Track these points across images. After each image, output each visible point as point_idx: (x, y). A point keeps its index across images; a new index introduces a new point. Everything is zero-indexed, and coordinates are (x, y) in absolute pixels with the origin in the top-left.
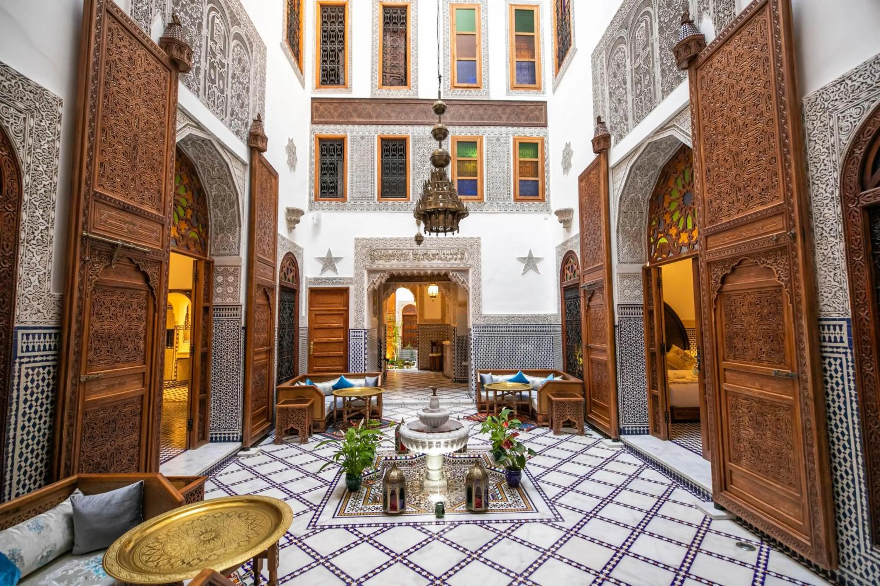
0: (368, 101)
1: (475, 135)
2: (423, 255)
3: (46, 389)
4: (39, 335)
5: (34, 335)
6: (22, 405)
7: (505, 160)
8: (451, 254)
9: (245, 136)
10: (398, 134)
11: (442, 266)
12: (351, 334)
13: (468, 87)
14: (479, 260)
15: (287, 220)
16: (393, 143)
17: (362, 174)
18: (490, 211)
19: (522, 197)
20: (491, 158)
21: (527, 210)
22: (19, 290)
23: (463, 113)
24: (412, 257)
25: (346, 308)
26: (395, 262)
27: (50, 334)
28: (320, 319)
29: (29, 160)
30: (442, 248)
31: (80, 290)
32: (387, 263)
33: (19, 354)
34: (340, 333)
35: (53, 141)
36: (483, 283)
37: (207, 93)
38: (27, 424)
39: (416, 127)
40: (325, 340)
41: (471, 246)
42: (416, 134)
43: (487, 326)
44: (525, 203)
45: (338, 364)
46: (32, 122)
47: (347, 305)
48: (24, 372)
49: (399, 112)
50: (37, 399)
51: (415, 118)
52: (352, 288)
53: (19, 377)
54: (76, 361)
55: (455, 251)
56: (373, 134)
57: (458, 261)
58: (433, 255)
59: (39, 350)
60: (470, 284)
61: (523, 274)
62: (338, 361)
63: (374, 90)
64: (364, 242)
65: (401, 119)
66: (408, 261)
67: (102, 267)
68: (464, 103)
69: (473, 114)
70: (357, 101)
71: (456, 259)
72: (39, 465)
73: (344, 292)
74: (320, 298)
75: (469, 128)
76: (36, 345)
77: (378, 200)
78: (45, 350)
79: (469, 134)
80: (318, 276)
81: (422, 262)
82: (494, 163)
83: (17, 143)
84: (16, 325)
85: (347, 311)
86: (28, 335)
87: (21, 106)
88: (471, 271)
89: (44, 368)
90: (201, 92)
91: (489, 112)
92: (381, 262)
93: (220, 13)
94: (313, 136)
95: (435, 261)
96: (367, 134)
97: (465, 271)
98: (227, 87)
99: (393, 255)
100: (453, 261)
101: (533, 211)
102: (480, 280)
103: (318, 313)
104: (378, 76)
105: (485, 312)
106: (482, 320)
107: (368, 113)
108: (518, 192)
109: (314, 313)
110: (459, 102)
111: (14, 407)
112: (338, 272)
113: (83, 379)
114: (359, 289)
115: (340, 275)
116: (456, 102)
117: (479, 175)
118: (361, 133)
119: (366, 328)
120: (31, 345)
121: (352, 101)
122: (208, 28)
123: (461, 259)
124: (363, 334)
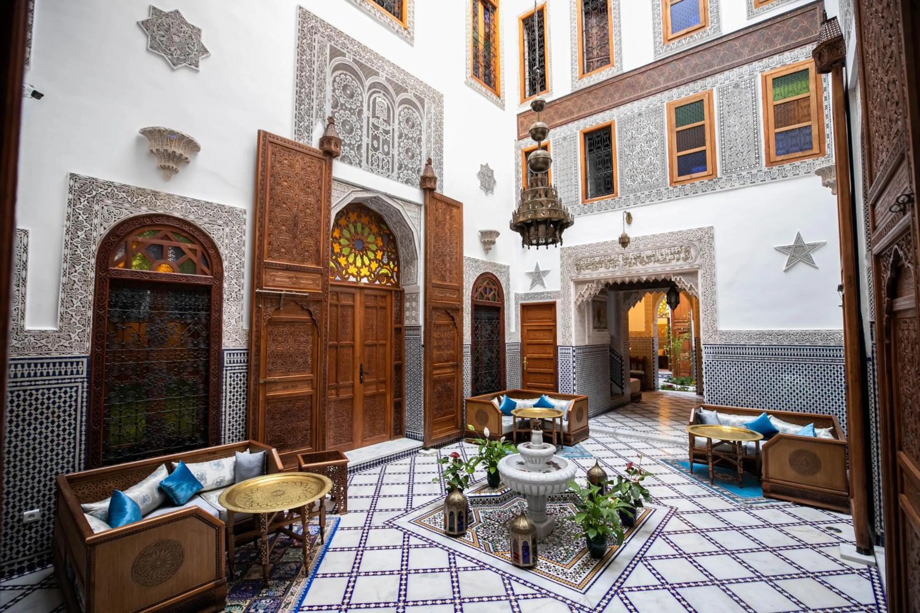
0: (569, 98)
1: (701, 91)
2: (635, 259)
3: (242, 386)
4: (237, 354)
5: (234, 354)
6: (228, 394)
7: (750, 111)
8: (671, 254)
9: (418, 181)
10: (601, 122)
11: (659, 270)
12: (559, 351)
13: (688, 33)
14: (712, 258)
15: (481, 242)
16: (598, 134)
17: (566, 178)
18: (728, 187)
19: (779, 158)
20: (726, 115)
21: (790, 174)
22: (224, 328)
23: (682, 68)
24: (621, 263)
25: (554, 324)
26: (603, 270)
27: (244, 353)
28: (531, 335)
29: (226, 252)
30: (660, 248)
31: (256, 326)
32: (594, 272)
33: (226, 365)
34: (550, 349)
35: (241, 236)
36: (719, 288)
37: (370, 161)
38: (232, 405)
39: (622, 107)
40: (536, 356)
41: (700, 240)
42: (622, 115)
43: (727, 346)
44: (787, 166)
45: (549, 381)
46: (227, 230)
47: (555, 321)
48: (228, 375)
49: (602, 97)
50: (237, 392)
51: (621, 97)
52: (559, 302)
53: (226, 378)
54: (256, 370)
55: (677, 249)
56: (575, 131)
57: (681, 262)
58: (647, 257)
59: (237, 363)
60: (700, 291)
61: (786, 271)
62: (549, 379)
63: (574, 83)
64: (570, 251)
65: (605, 104)
66: (617, 267)
67: (273, 309)
68: (683, 55)
69: (697, 65)
70: (558, 102)
71: (678, 260)
72: (241, 430)
73: (552, 306)
74: (532, 314)
75: (691, 85)
76: (235, 360)
77: (583, 202)
78: (241, 362)
79: (691, 94)
80: (528, 291)
81: (635, 267)
82: (731, 120)
83: (218, 244)
84: (223, 348)
85: (555, 326)
86: (230, 354)
87: (220, 222)
88: (700, 273)
89: (241, 373)
90: (364, 163)
91: (722, 53)
92: (587, 271)
93: (382, 92)
94: (520, 152)
95: (651, 265)
96: (569, 133)
97: (693, 274)
98: (393, 147)
99: (600, 262)
100: (674, 262)
101: (802, 173)
102: (714, 284)
103: (529, 328)
104: (578, 67)
105: (722, 327)
106: (717, 338)
107: (569, 110)
108: (773, 151)
109: (526, 328)
110: (675, 57)
111: (224, 394)
112: (546, 285)
113: (261, 381)
114: (566, 303)
115: (548, 289)
116: (671, 59)
117: (708, 143)
118: (563, 135)
119: (574, 345)
120: (232, 360)
121: (553, 103)
122: (369, 110)
123: (686, 259)
124: (571, 351)
